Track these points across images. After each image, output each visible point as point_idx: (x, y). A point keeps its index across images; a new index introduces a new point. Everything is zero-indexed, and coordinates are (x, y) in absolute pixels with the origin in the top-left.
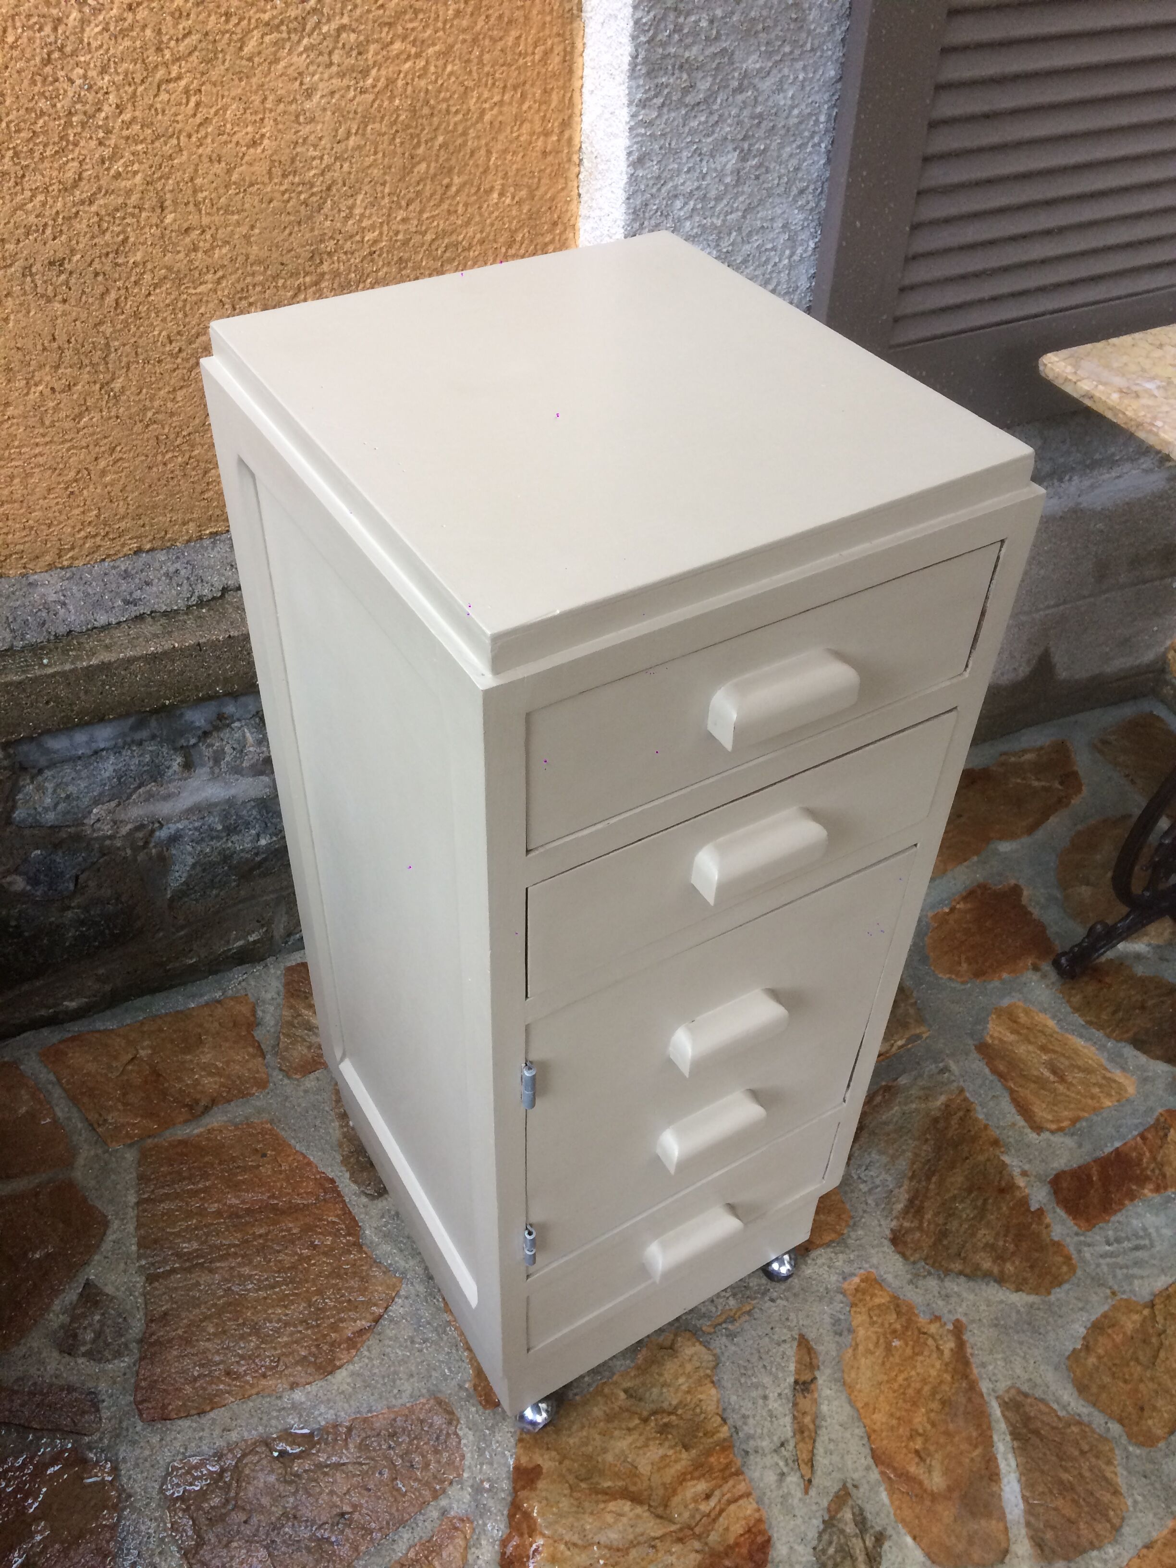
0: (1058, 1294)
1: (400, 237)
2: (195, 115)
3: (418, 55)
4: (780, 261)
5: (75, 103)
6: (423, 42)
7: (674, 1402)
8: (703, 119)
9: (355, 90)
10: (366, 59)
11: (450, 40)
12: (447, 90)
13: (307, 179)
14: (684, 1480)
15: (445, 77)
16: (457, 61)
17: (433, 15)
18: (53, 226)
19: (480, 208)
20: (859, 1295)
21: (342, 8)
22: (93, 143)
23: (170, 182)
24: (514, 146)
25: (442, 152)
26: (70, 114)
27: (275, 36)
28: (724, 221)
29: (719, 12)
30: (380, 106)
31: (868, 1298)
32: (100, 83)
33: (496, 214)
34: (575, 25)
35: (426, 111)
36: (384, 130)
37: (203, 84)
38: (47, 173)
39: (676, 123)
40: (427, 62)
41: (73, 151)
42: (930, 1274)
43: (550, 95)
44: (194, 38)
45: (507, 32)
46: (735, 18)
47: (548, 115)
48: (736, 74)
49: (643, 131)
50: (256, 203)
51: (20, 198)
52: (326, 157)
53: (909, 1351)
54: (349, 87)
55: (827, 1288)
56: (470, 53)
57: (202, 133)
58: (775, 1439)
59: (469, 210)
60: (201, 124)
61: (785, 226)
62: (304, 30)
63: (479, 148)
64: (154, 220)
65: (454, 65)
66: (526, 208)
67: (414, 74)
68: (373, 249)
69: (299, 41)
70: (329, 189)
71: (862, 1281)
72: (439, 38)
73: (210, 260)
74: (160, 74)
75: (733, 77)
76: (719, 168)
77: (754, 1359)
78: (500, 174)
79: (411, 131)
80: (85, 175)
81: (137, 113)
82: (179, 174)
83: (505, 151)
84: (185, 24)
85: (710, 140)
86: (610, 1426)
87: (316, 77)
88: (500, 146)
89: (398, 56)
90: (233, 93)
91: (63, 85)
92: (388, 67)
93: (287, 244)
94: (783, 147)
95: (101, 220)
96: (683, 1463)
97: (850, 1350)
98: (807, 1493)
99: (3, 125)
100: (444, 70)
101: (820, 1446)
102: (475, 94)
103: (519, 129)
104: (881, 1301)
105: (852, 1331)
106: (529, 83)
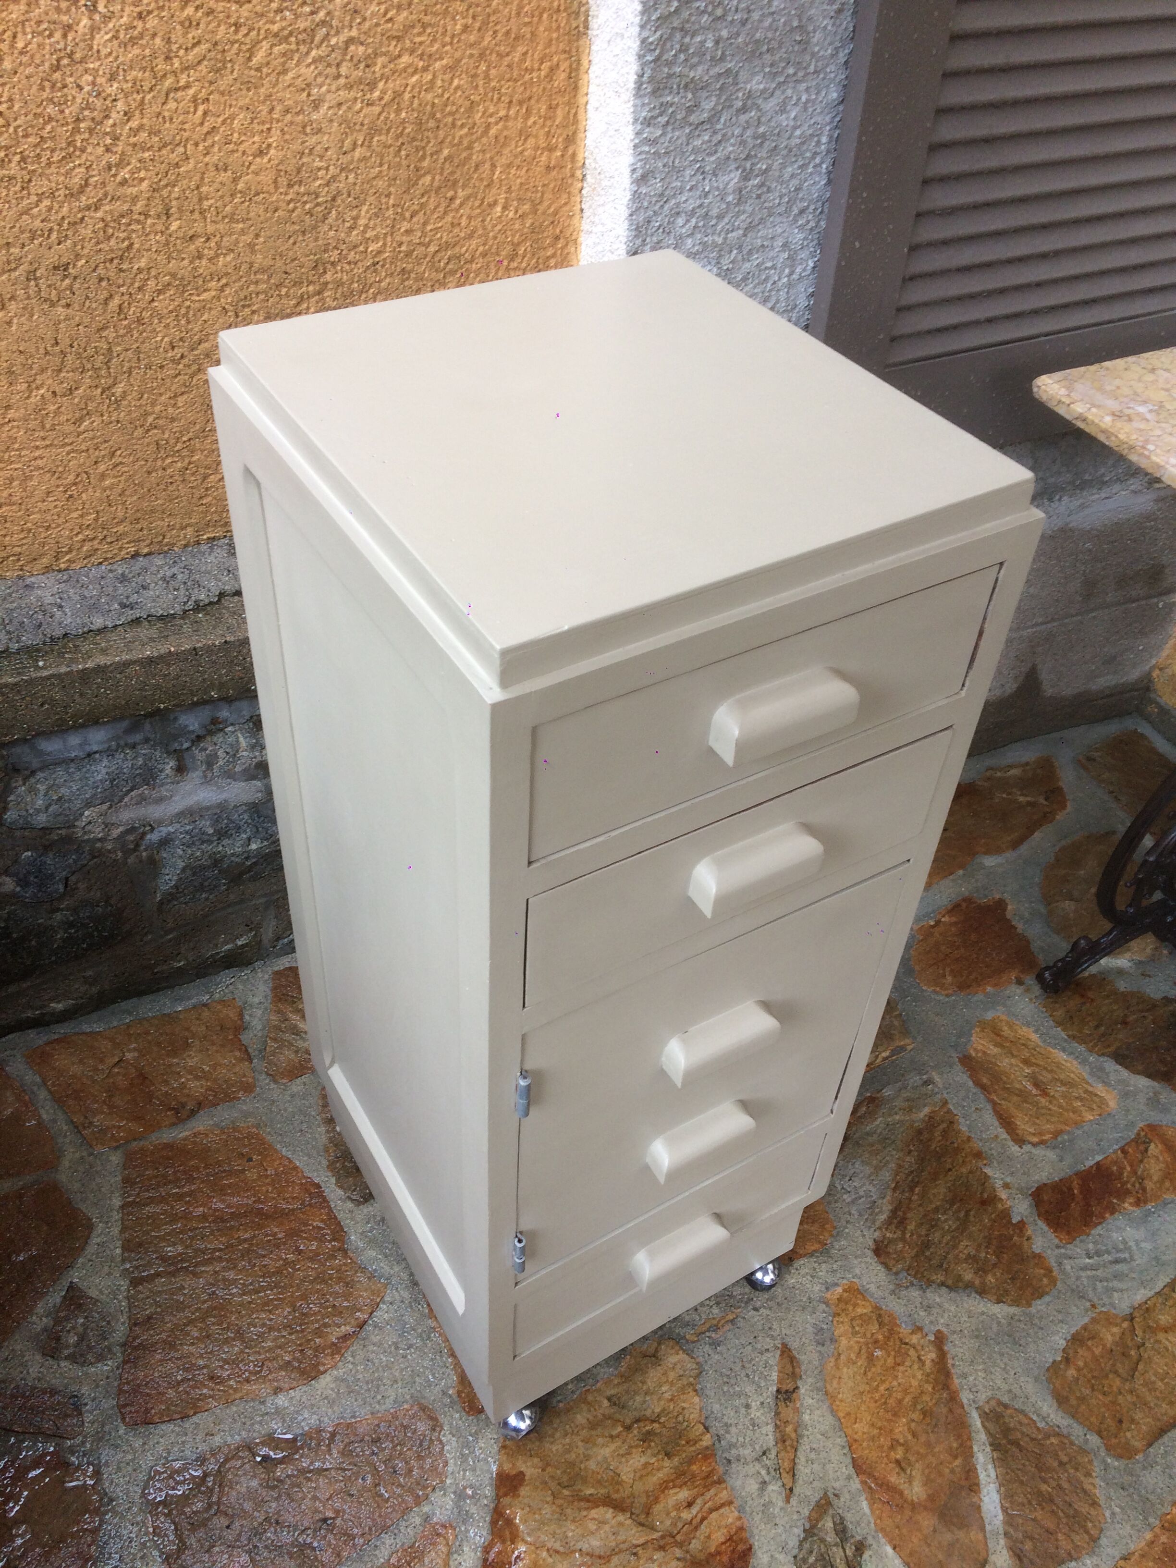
0: (1039, 1306)
1: (403, 248)
2: (202, 124)
3: (425, 69)
4: (779, 279)
5: (84, 109)
6: (430, 56)
7: (657, 1410)
8: (706, 138)
9: (362, 102)
10: (374, 72)
11: (457, 55)
12: (454, 104)
13: (312, 189)
14: (666, 1488)
15: (452, 91)
16: (464, 76)
17: (441, 30)
18: (58, 231)
19: (483, 221)
20: (842, 1306)
21: (351, 21)
22: (100, 150)
23: (176, 189)
24: (518, 162)
25: (447, 165)
26: (78, 120)
27: (284, 46)
28: (725, 239)
29: (724, 33)
30: (387, 118)
31: (851, 1308)
32: (109, 90)
33: (499, 227)
34: (581, 42)
35: (432, 124)
36: (390, 142)
37: (211, 93)
38: (53, 178)
39: (680, 141)
40: (434, 76)
41: (79, 157)
42: (912, 1284)
43: (555, 112)
44: (204, 47)
45: (514, 47)
46: (740, 40)
47: (553, 131)
48: (740, 95)
49: (647, 149)
50: (261, 212)
51: (25, 202)
52: (331, 168)
53: (890, 1361)
54: (356, 99)
55: (810, 1298)
56: (477, 67)
57: (209, 142)
58: (757, 1447)
59: (473, 223)
60: (208, 133)
61: (785, 245)
62: (312, 42)
63: (484, 163)
64: (160, 227)
65: (460, 80)
66: (528, 223)
67: (421, 88)
68: (377, 260)
69: (308, 53)
70: (334, 199)
71: (845, 1291)
72: (447, 53)
73: (214, 268)
74: (168, 82)
75: (737, 98)
76: (721, 187)
77: (737, 1368)
78: (504, 188)
79: (418, 143)
80: (92, 181)
81: (145, 121)
82: (185, 182)
83: (510, 165)
84: (194, 33)
85: (713, 159)
86: (593, 1433)
87: (324, 89)
88: (504, 161)
89: (405, 70)
90: (241, 103)
91: (72, 91)
92: (395, 80)
93: (291, 253)
94: (785, 167)
95: (106, 226)
96: (666, 1470)
97: (833, 1360)
98: (788, 1501)
99: (11, 130)
100: (451, 84)
101: (801, 1455)
102: (481, 109)
103: (524, 144)
104: (865, 1311)
105: (834, 1341)
106: (535, 98)
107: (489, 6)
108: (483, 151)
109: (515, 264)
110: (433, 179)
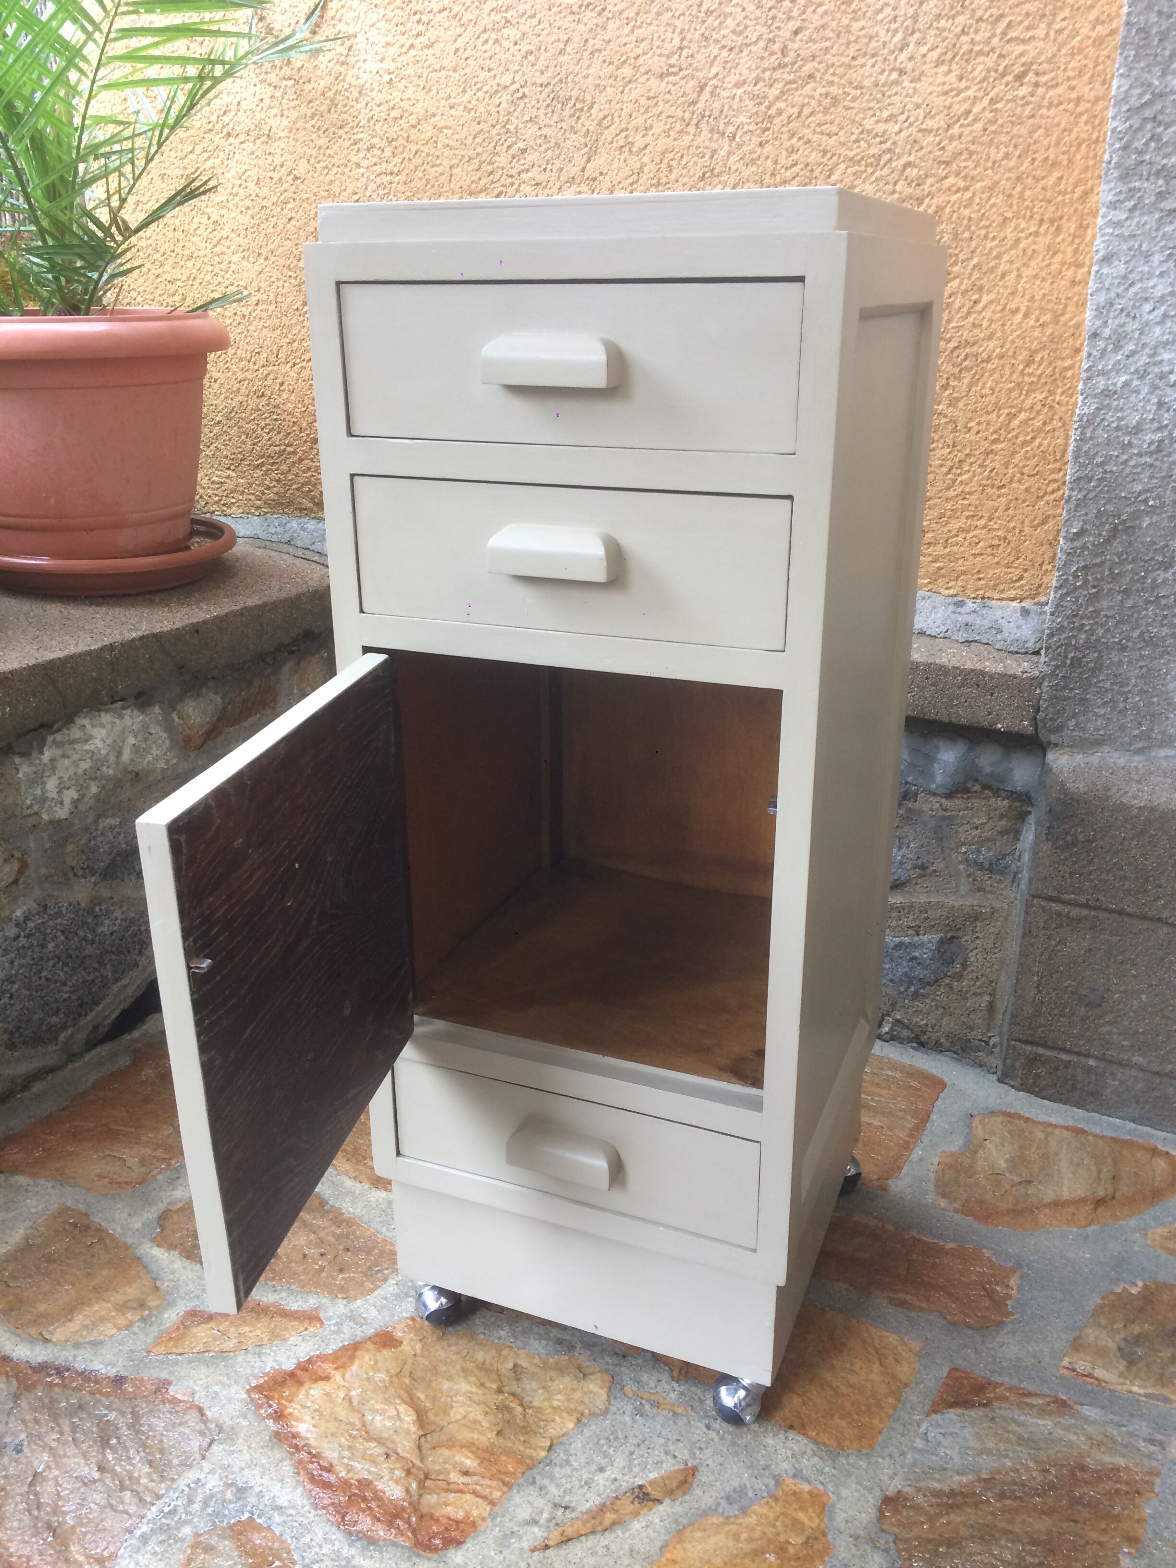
3: (966, 189)
6: (973, 178)
7: (535, 1404)
10: (923, 190)
11: (996, 178)
12: (988, 219)
14: (468, 1448)
15: (987, 207)
16: (1000, 196)
17: (984, 157)
19: (1003, 325)
20: (791, 1498)
21: (911, 149)
24: (1043, 274)
25: (975, 272)
27: (856, 168)
31: (795, 1507)
33: (1018, 333)
35: (966, 235)
40: (974, 194)
42: (887, 1551)
43: (1085, 231)
44: (799, 167)
45: (1050, 173)
55: (768, 1466)
56: (1014, 188)
58: (567, 1498)
59: (993, 326)
62: (878, 165)
63: (1011, 272)
65: (997, 199)
66: (1049, 331)
67: (960, 204)
69: (872, 174)
71: (810, 1493)
72: (987, 176)
77: (633, 1441)
78: (1027, 297)
83: (1035, 277)
84: (794, 157)
86: (476, 1371)
88: (1030, 272)
89: (949, 189)
92: (939, 197)
96: (483, 1439)
97: (721, 1519)
98: (533, 1551)
100: (987, 202)
101: (592, 1541)
102: (1013, 224)
103: (1051, 258)
104: (806, 1521)
105: (744, 1511)
106: (1066, 217)
107: (1030, 137)
108: (1011, 262)
109: (1031, 370)
110: (961, 283)
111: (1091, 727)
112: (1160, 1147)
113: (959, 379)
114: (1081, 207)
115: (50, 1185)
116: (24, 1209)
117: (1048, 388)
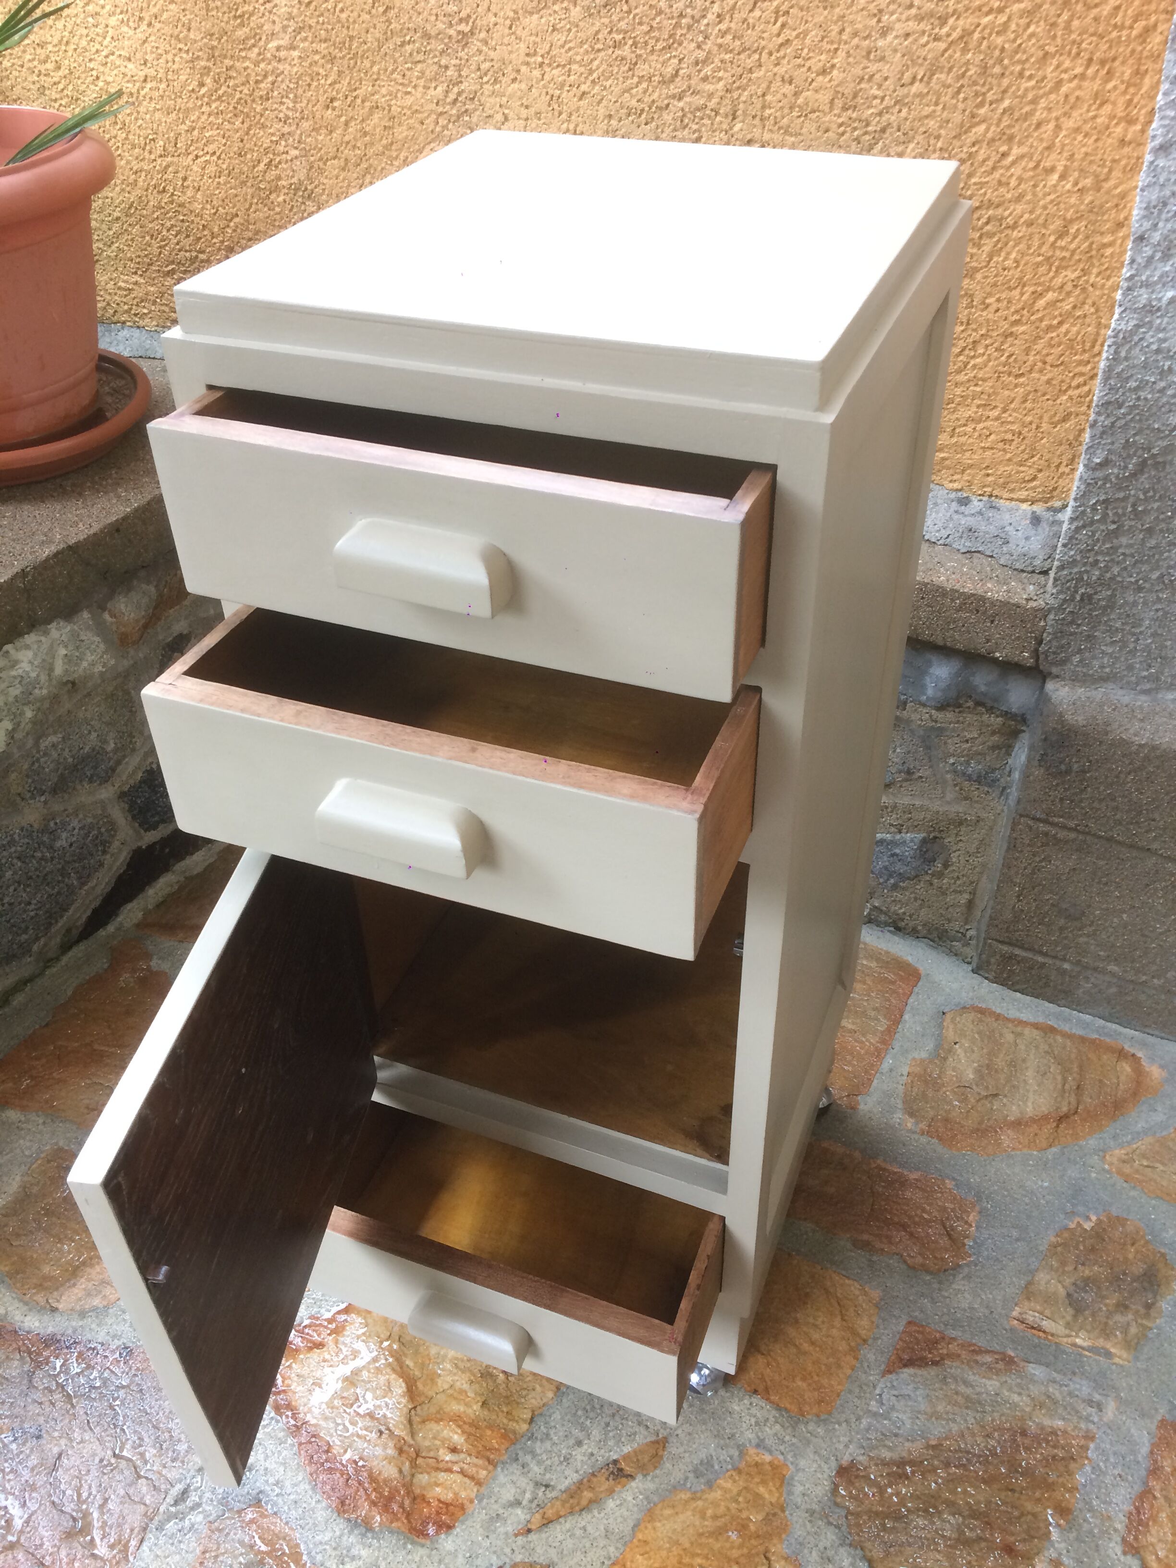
2: (779, 35)
5: (687, 7)
9: (929, 36)
10: (947, 6)
12: (1024, 52)
13: (864, 117)
14: (454, 1421)
15: (1025, 37)
16: (1042, 23)
19: (1035, 186)
20: (753, 1470)
22: (693, 45)
23: (746, 93)
24: (1087, 127)
25: (1005, 118)
26: (681, 15)
30: (951, 57)
31: (757, 1480)
33: (1052, 197)
35: (997, 70)
36: (949, 81)
37: (792, 7)
38: (653, 64)
40: (1009, 18)
41: (676, 49)
42: (838, 1527)
43: (1142, 79)
47: (1135, 101)
50: (813, 130)
51: (629, 81)
52: (887, 98)
53: (735, 1553)
54: (924, 32)
55: (733, 1435)
56: (1059, 16)
57: (782, 53)
59: (1022, 186)
60: (782, 45)
63: (1048, 122)
64: (725, 126)
65: (1038, 27)
66: (1088, 199)
67: (992, 29)
70: (883, 130)
71: (771, 1463)
78: (1065, 154)
79: (978, 88)
80: (681, 72)
81: (733, 25)
82: (754, 87)
83: (1077, 130)
87: (894, 17)
88: (1071, 123)
90: (816, 20)
92: (967, 18)
95: (684, 116)
96: (469, 1411)
97: (689, 1495)
98: (516, 1535)
99: (631, 16)
100: (1025, 30)
101: (568, 1523)
102: (1055, 62)
103: (1098, 109)
104: (767, 1496)
105: (710, 1485)
106: (1120, 59)
108: (1049, 110)
109: (1063, 244)
111: (1096, 663)
112: (1126, 1047)
113: (979, 246)
114: (1140, 48)
115: (41, 1121)
116: (18, 1151)
117: (1081, 266)
